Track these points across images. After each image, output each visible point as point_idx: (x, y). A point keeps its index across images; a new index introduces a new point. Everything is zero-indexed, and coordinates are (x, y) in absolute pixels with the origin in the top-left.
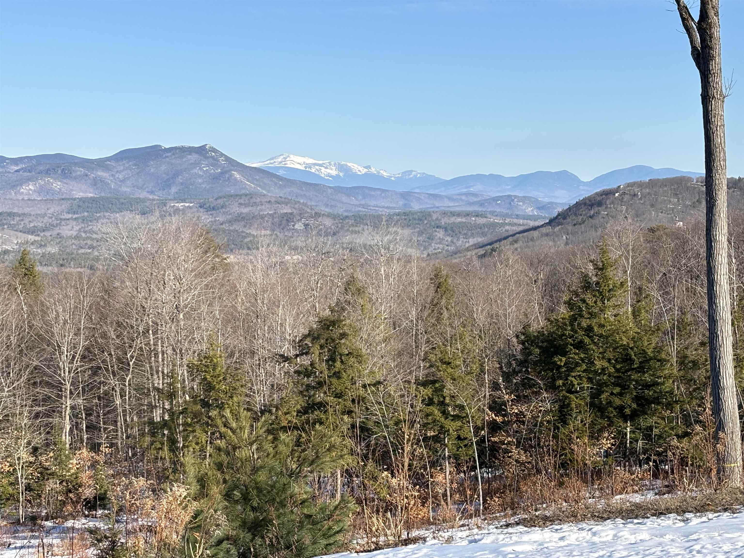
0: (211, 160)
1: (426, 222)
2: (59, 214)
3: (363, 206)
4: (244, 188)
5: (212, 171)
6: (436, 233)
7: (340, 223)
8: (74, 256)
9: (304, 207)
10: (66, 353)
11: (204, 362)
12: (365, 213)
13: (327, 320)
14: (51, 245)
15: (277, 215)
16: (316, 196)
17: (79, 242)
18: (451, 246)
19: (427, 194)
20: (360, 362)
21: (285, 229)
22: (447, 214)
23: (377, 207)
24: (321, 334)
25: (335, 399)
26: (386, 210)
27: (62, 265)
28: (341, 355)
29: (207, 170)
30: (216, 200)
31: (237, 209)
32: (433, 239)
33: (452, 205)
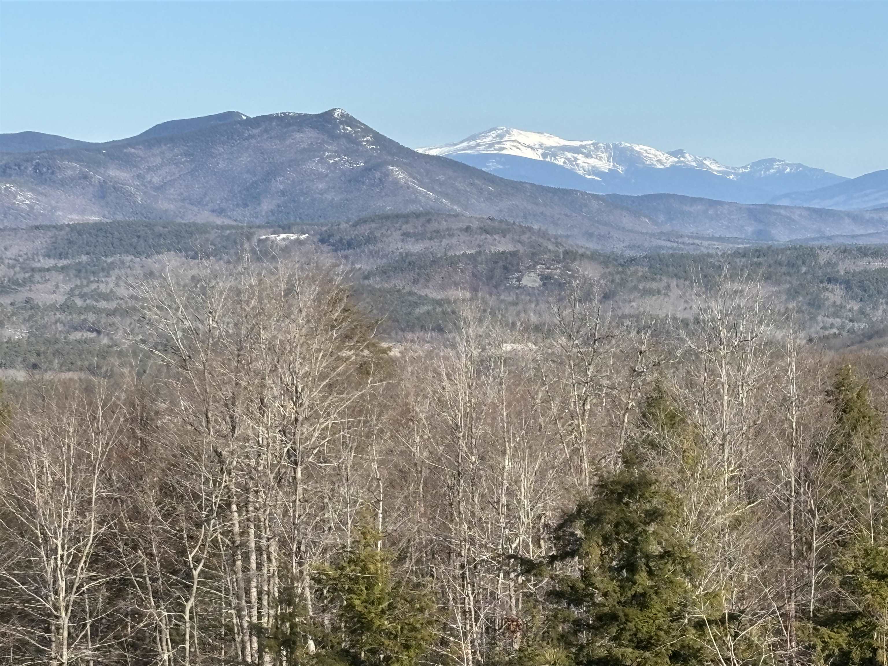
0: (343, 141)
1: (804, 269)
2: (28, 259)
3: (668, 236)
4: (413, 201)
5: (347, 165)
6: (827, 294)
7: (618, 273)
8: (57, 346)
9: (540, 240)
10: (60, 552)
11: (348, 571)
12: (671, 252)
13: (619, 483)
14: (13, 323)
15: (483, 257)
16: (566, 215)
17: (69, 318)
18: (860, 321)
19: (808, 209)
20: (688, 574)
21: (502, 288)
22: (850, 253)
23: (698, 238)
24: (605, 513)
25: (637, 652)
26: (716, 244)
27: (35, 366)
28: (648, 557)
29: (336, 162)
30: (355, 225)
31: (400, 245)
32: (819, 307)
33: (862, 232)
